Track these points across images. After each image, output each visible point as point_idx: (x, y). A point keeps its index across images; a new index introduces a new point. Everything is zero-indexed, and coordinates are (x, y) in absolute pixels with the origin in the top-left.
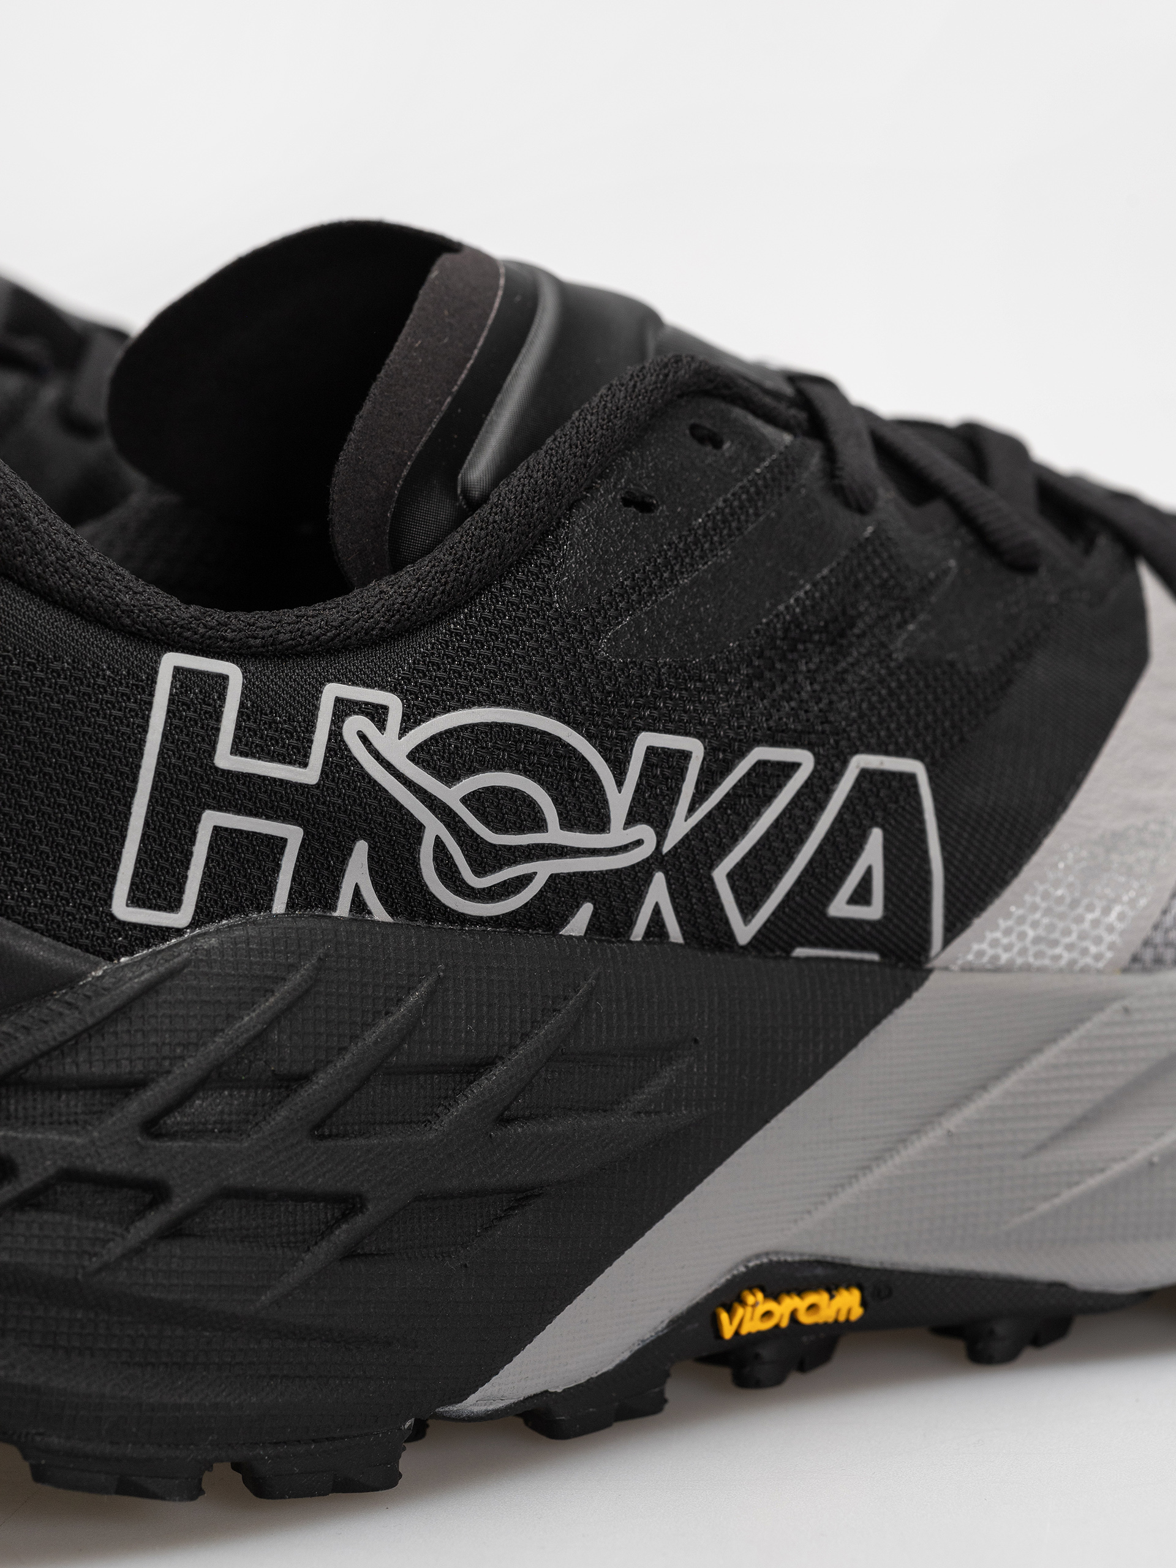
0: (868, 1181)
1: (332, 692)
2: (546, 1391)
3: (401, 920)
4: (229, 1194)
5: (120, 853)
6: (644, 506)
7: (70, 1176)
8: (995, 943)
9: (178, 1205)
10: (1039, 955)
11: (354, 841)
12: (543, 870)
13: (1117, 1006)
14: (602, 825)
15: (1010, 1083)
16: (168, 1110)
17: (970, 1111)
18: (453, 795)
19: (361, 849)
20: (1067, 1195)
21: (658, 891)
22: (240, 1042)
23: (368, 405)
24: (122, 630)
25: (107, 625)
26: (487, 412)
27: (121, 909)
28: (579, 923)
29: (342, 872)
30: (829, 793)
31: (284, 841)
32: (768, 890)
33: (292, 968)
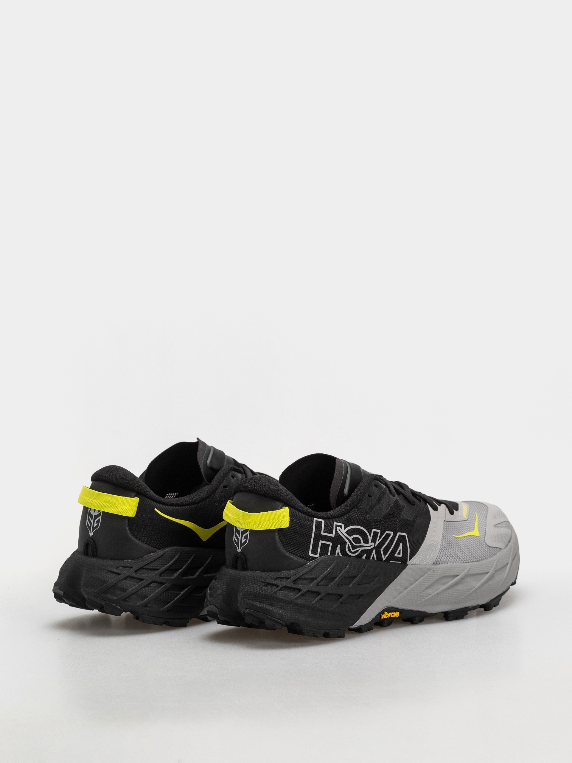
0: (400, 596)
1: (335, 524)
2: (361, 625)
3: (343, 556)
4: (328, 594)
5: (310, 547)
6: (371, 497)
7: (308, 591)
8: (416, 561)
9: (322, 595)
10: (421, 562)
11: (338, 545)
12: (361, 549)
13: (432, 570)
14: (368, 543)
15: (418, 581)
16: (320, 582)
17: (413, 585)
18: (350, 538)
19: (339, 546)
20: (426, 598)
21: (374, 552)
22: (328, 573)
23: (333, 482)
24: (309, 515)
25: (307, 515)
26: (345, 483)
27: (310, 555)
28: (364, 557)
29: (336, 549)
30: (395, 538)
31: (329, 545)
32: (387, 552)
33: (333, 562)
